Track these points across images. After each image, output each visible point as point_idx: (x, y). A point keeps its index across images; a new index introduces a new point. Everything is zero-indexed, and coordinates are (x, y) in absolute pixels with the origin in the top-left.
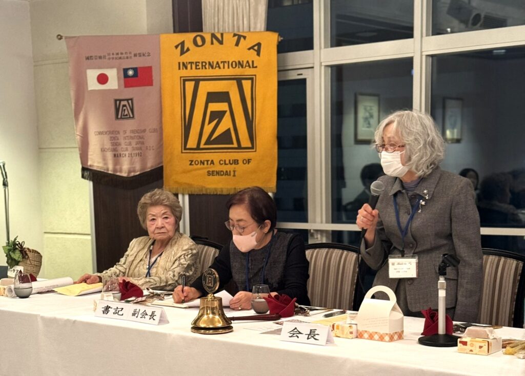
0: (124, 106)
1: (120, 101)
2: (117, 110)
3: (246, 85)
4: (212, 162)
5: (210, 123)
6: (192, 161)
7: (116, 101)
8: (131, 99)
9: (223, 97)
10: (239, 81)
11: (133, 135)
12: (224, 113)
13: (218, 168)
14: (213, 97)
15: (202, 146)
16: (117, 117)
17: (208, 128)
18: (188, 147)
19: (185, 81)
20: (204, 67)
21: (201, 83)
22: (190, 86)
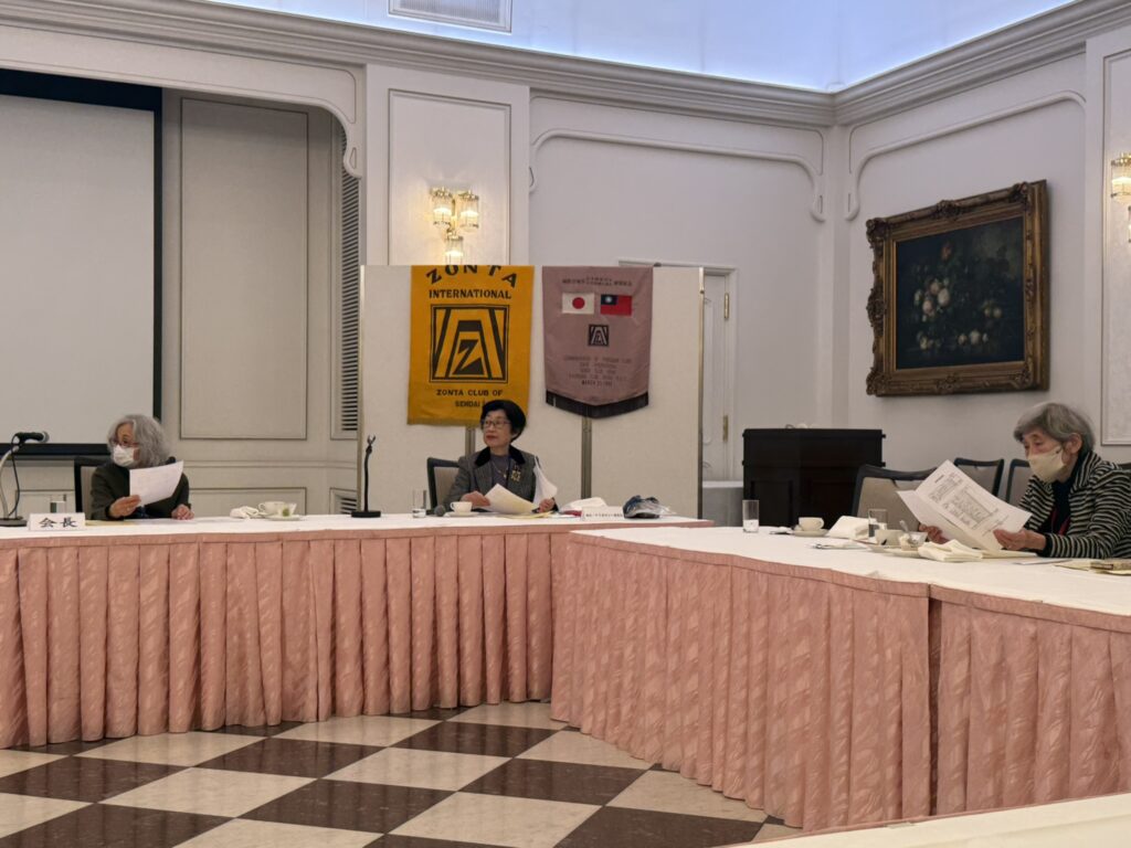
0: (599, 332)
1: (595, 326)
2: (591, 335)
3: (499, 315)
4: (461, 393)
5: (460, 351)
6: (439, 391)
7: (590, 326)
8: (607, 326)
9: (475, 325)
10: (492, 310)
11: (605, 362)
12: (475, 342)
13: (466, 398)
14: (464, 326)
15: (451, 375)
16: (590, 344)
17: (458, 358)
18: (437, 375)
19: (435, 309)
20: (456, 295)
21: (453, 312)
22: (441, 314)
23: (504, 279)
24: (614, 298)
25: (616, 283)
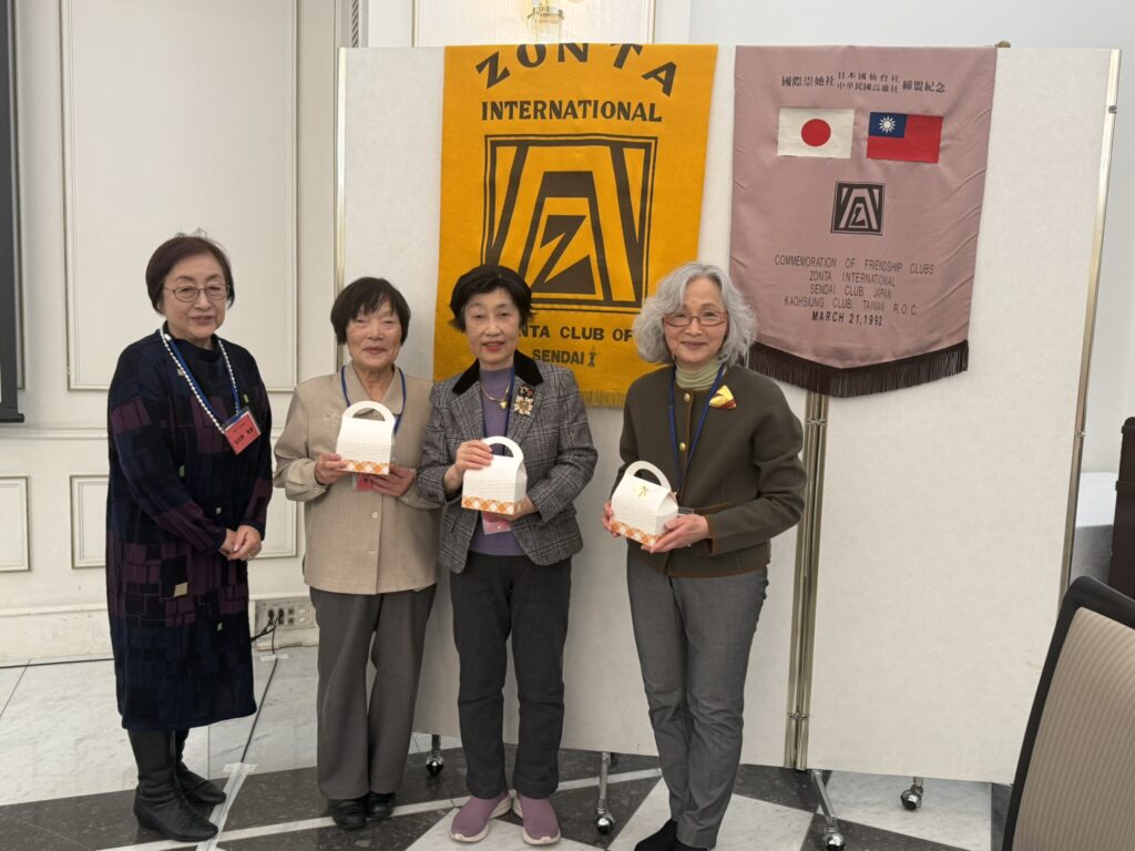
0: (861, 200)
1: (852, 187)
2: (839, 209)
3: (634, 159)
4: (546, 333)
5: (544, 243)
7: (841, 186)
8: (880, 188)
9: (580, 183)
10: (617, 148)
11: (868, 271)
12: (578, 221)
13: (556, 344)
14: (557, 184)
16: (836, 227)
17: (541, 255)
20: (539, 113)
21: (531, 149)
22: (506, 156)
23: (646, 77)
24: (899, 119)
25: (907, 86)
